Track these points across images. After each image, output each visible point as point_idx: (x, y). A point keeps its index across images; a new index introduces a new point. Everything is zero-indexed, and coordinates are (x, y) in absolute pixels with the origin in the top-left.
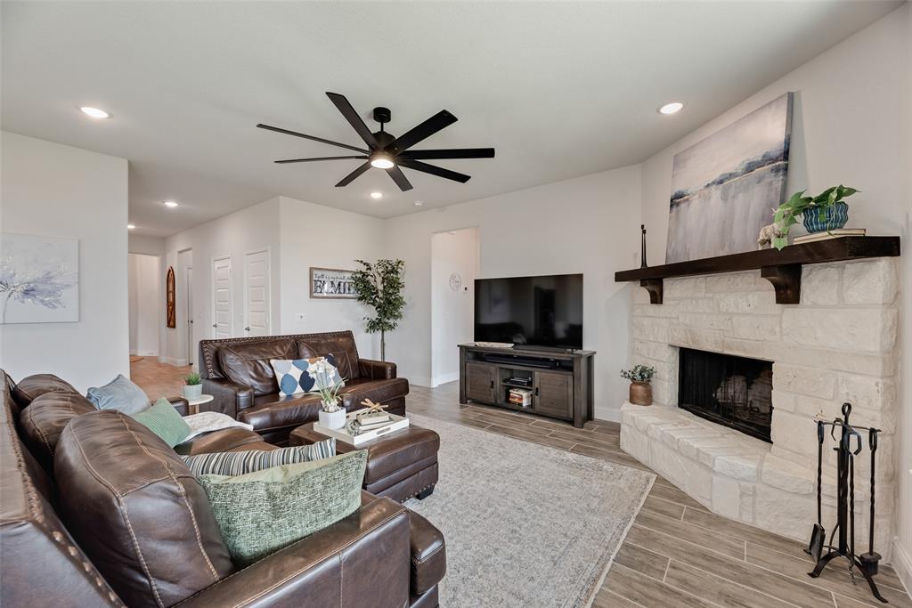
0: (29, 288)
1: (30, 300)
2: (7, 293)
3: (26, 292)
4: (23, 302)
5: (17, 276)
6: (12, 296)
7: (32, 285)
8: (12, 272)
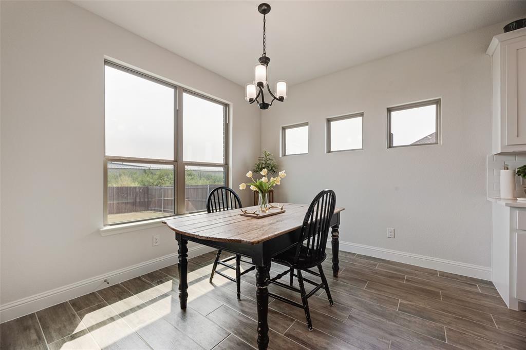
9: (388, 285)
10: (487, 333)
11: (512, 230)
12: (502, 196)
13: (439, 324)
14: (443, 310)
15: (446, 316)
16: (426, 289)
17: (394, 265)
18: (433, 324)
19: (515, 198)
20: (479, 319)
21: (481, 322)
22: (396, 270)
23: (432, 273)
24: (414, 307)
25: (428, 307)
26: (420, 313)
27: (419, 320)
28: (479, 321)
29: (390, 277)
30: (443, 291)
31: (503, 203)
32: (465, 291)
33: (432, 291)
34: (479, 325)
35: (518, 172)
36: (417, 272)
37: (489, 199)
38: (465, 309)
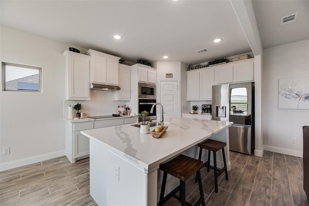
0: (307, 96)
1: (307, 101)
2: (299, 98)
3: (306, 98)
4: (305, 101)
5: (303, 92)
6: (301, 99)
7: (308, 95)
8: (301, 91)
9: (8, 187)
10: (65, 178)
11: (73, 132)
12: (69, 118)
13: (45, 189)
14: (47, 180)
15: (48, 182)
16: (36, 175)
17: (10, 172)
18: (42, 190)
19: (73, 118)
20: (62, 174)
21: (63, 175)
22: (13, 174)
23: (38, 164)
24: (29, 189)
25: (38, 184)
26: (34, 190)
27: (34, 193)
28: (62, 175)
29: (8, 181)
30: (44, 171)
31: (69, 121)
32: (55, 165)
33: (39, 174)
34: (62, 177)
35: (74, 107)
36: (28, 169)
37: (64, 120)
38: (56, 173)
